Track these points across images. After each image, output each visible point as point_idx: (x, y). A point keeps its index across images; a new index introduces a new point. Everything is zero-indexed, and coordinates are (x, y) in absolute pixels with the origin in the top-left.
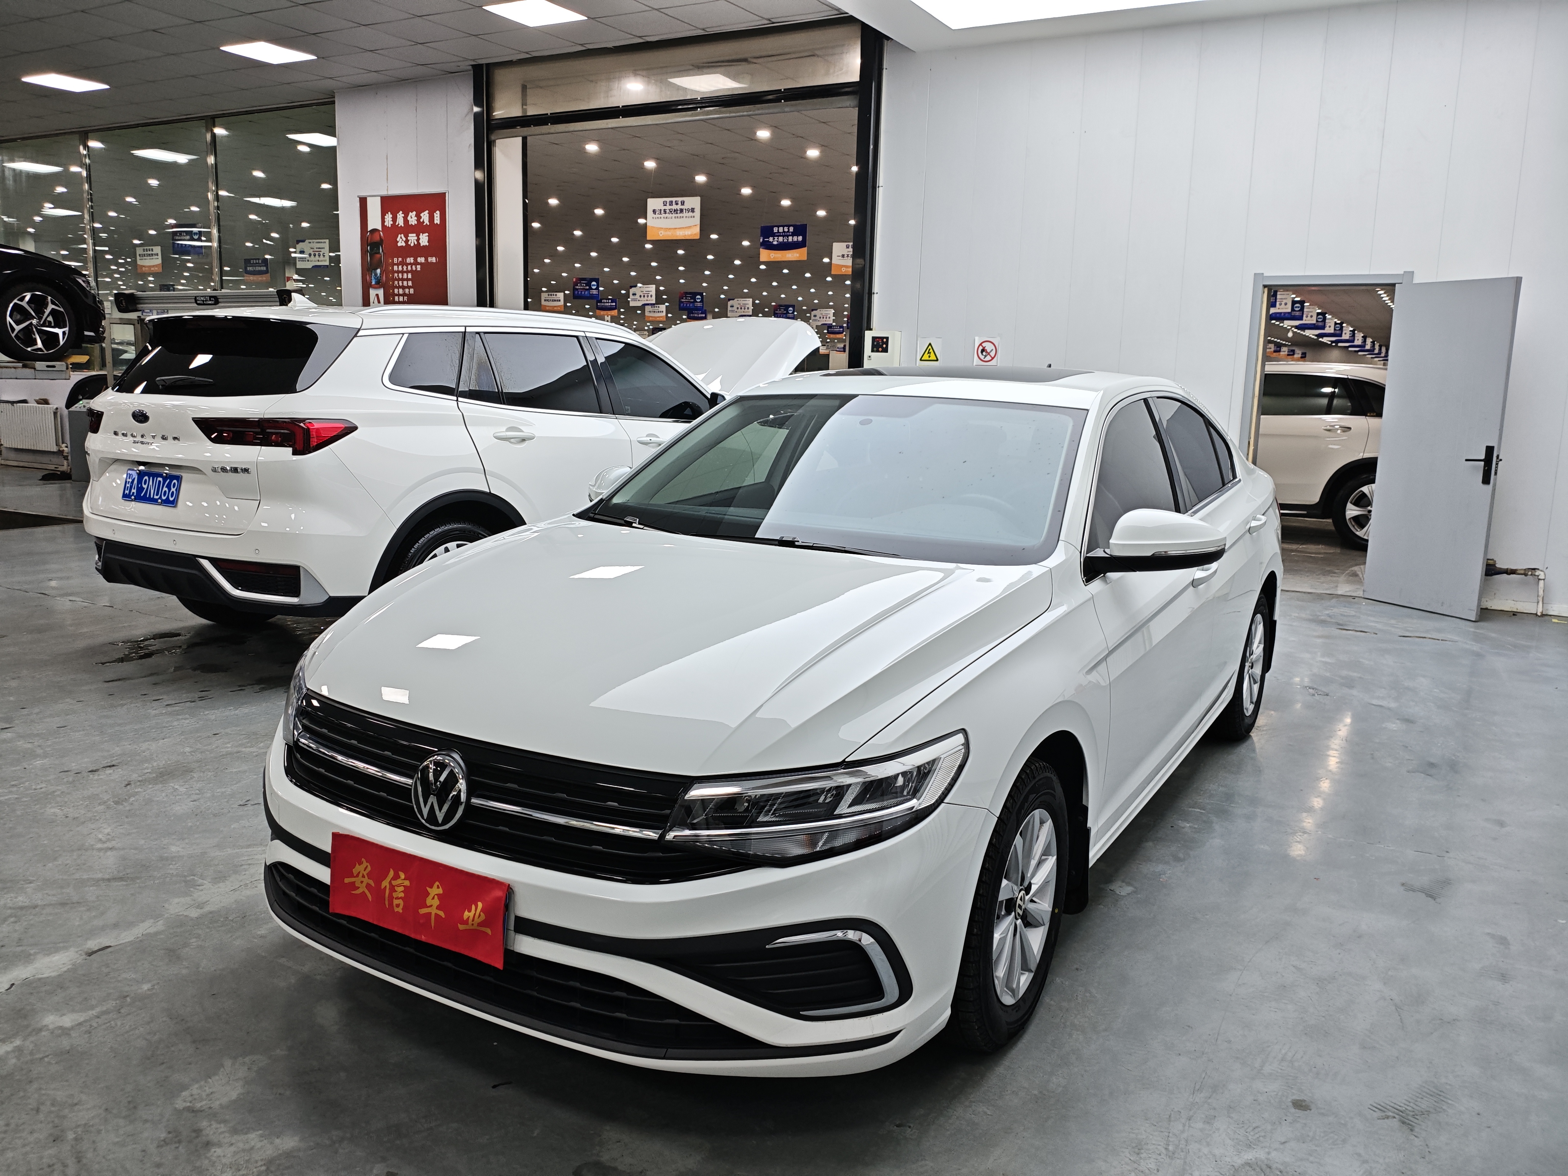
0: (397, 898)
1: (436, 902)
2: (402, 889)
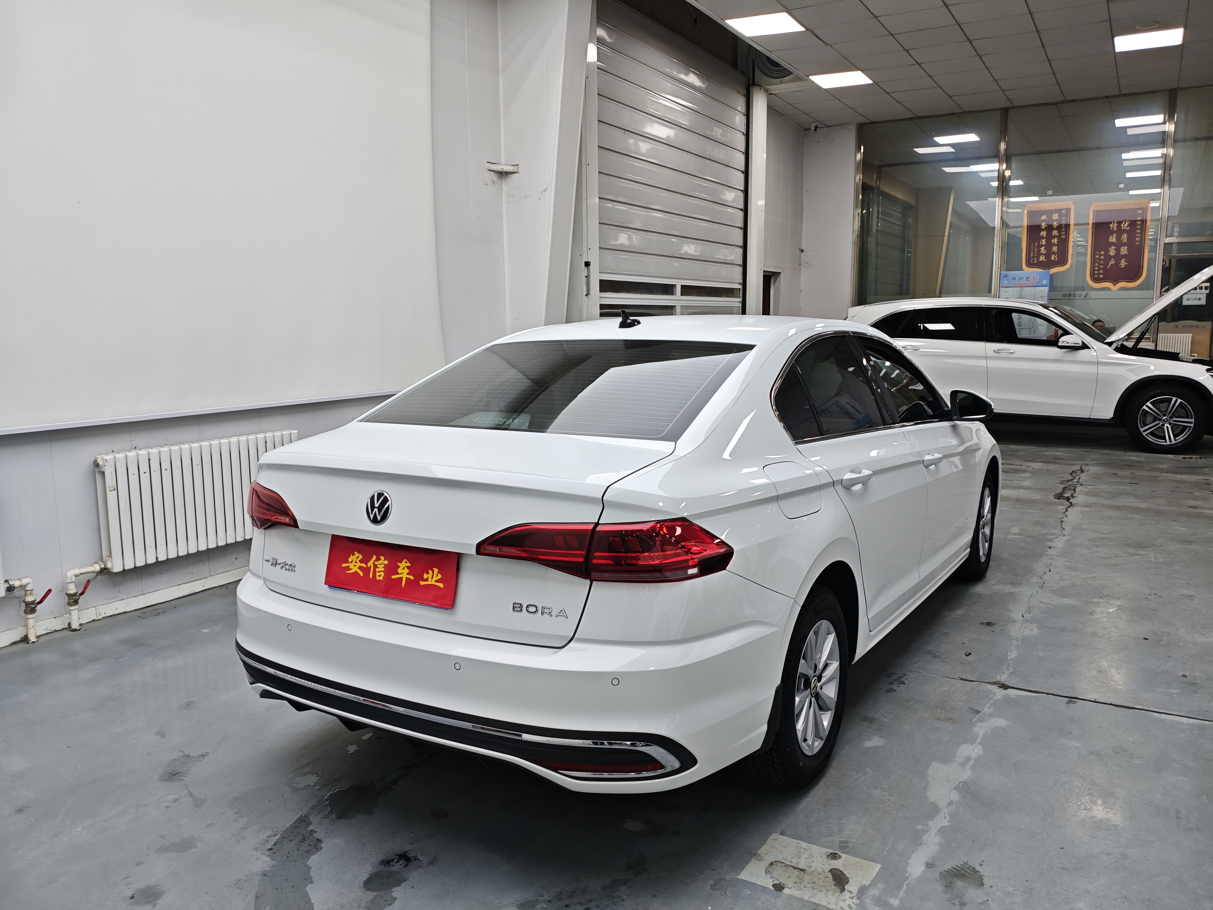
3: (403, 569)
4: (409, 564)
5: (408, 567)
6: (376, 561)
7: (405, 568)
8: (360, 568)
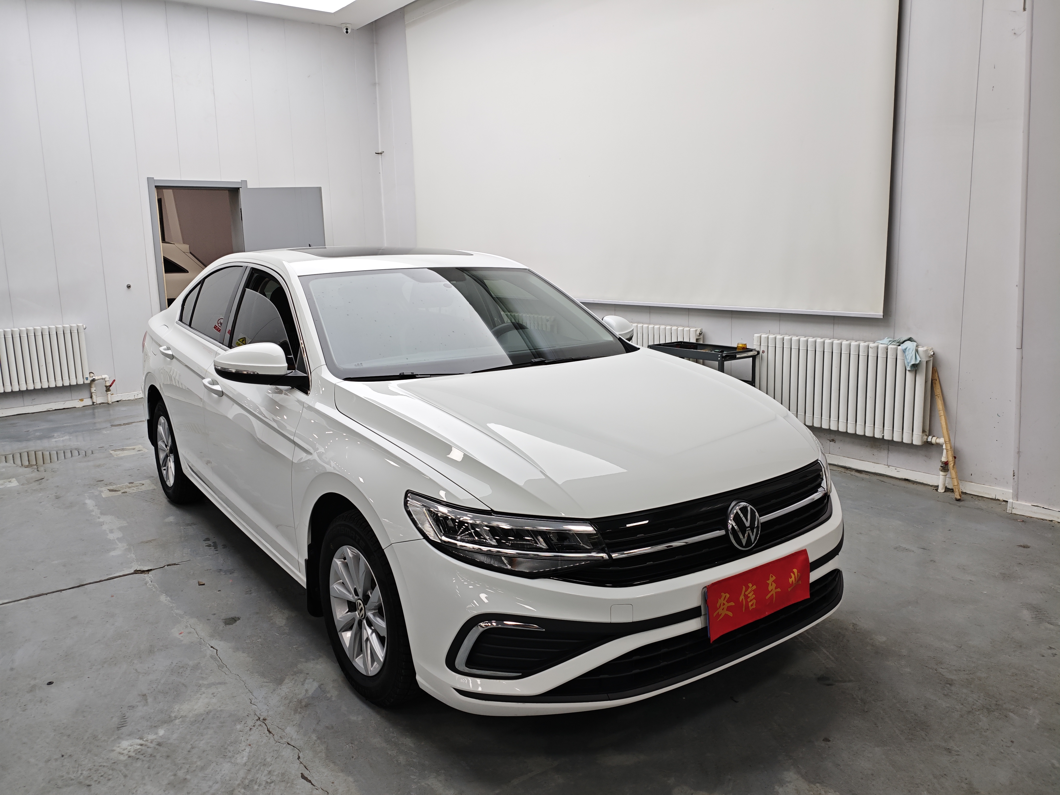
0: (751, 601)
1: (774, 585)
2: (753, 592)
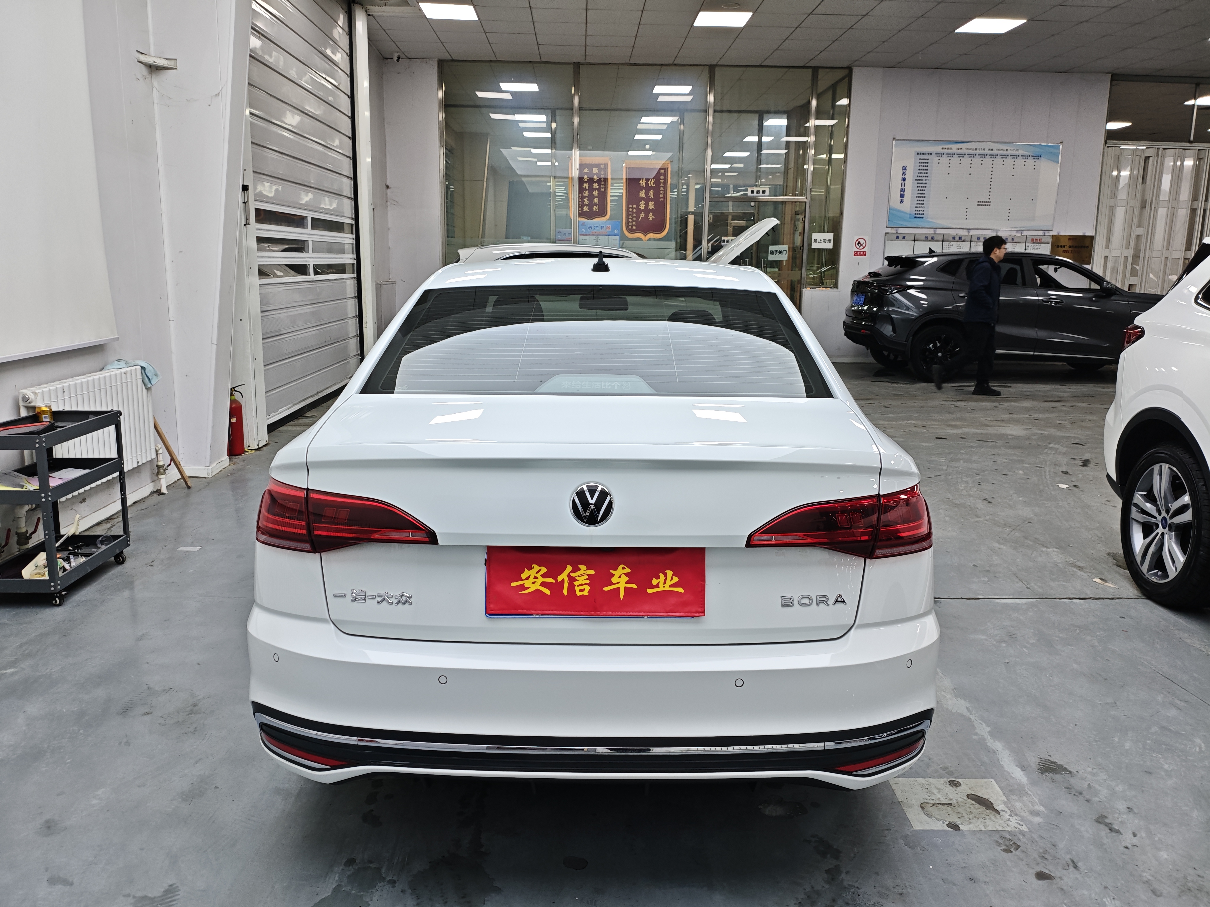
3: (620, 577)
4: (628, 570)
5: (626, 574)
6: (572, 572)
7: (623, 576)
8: (543, 584)
